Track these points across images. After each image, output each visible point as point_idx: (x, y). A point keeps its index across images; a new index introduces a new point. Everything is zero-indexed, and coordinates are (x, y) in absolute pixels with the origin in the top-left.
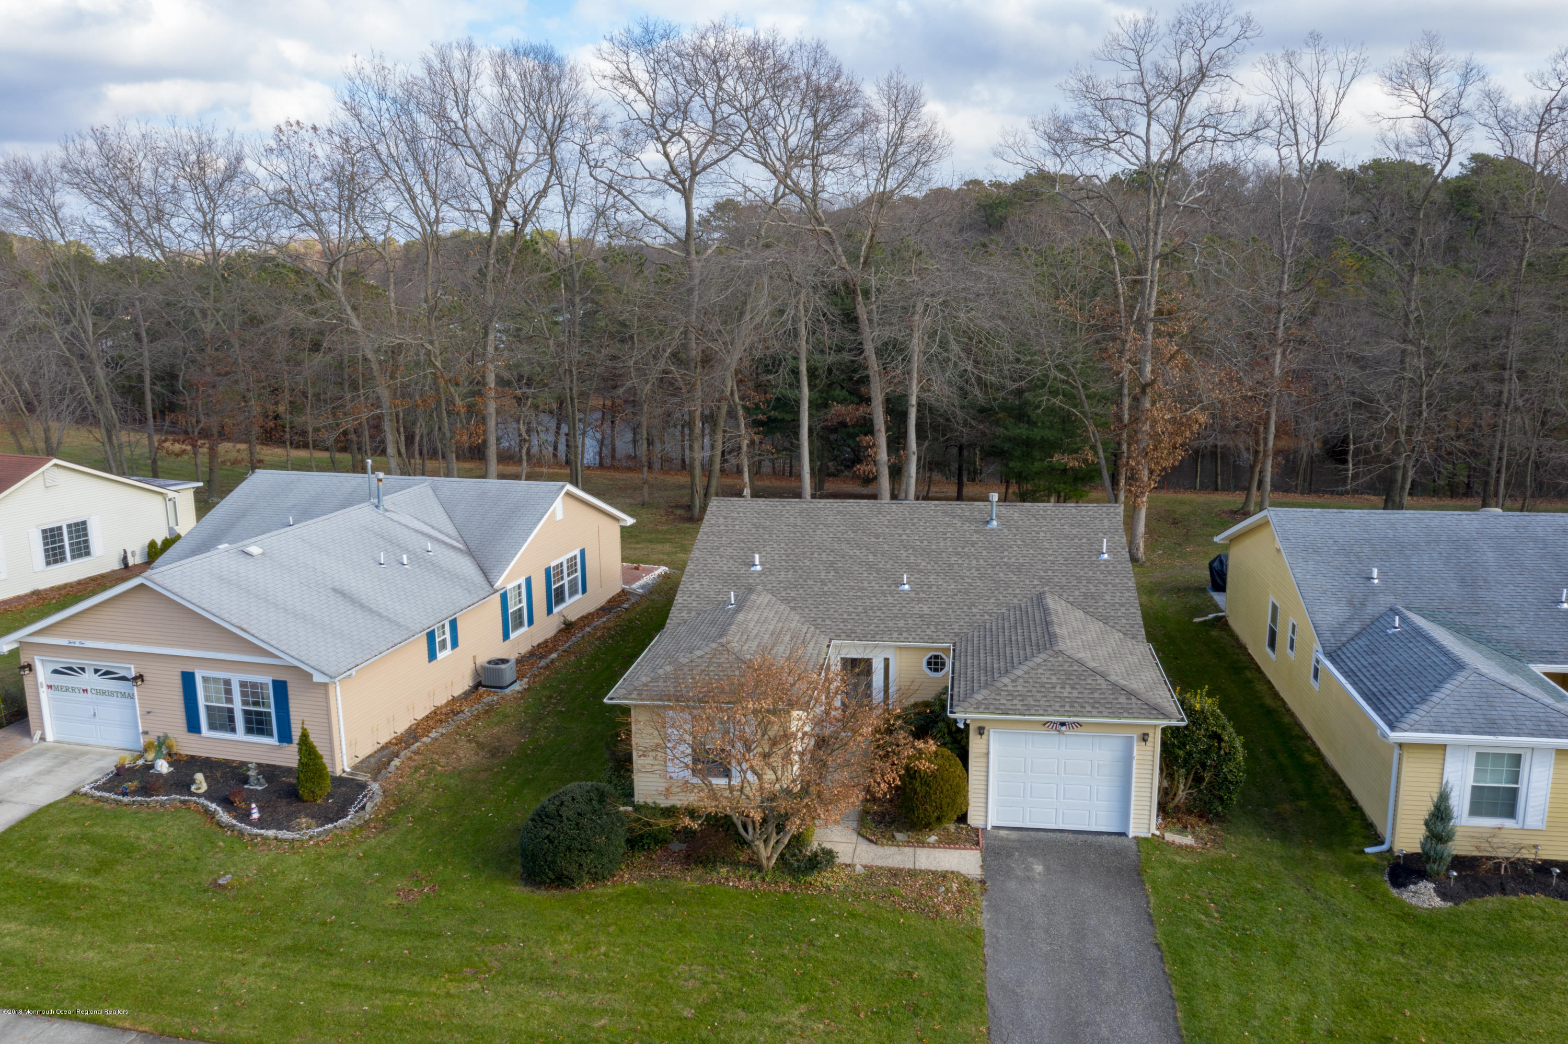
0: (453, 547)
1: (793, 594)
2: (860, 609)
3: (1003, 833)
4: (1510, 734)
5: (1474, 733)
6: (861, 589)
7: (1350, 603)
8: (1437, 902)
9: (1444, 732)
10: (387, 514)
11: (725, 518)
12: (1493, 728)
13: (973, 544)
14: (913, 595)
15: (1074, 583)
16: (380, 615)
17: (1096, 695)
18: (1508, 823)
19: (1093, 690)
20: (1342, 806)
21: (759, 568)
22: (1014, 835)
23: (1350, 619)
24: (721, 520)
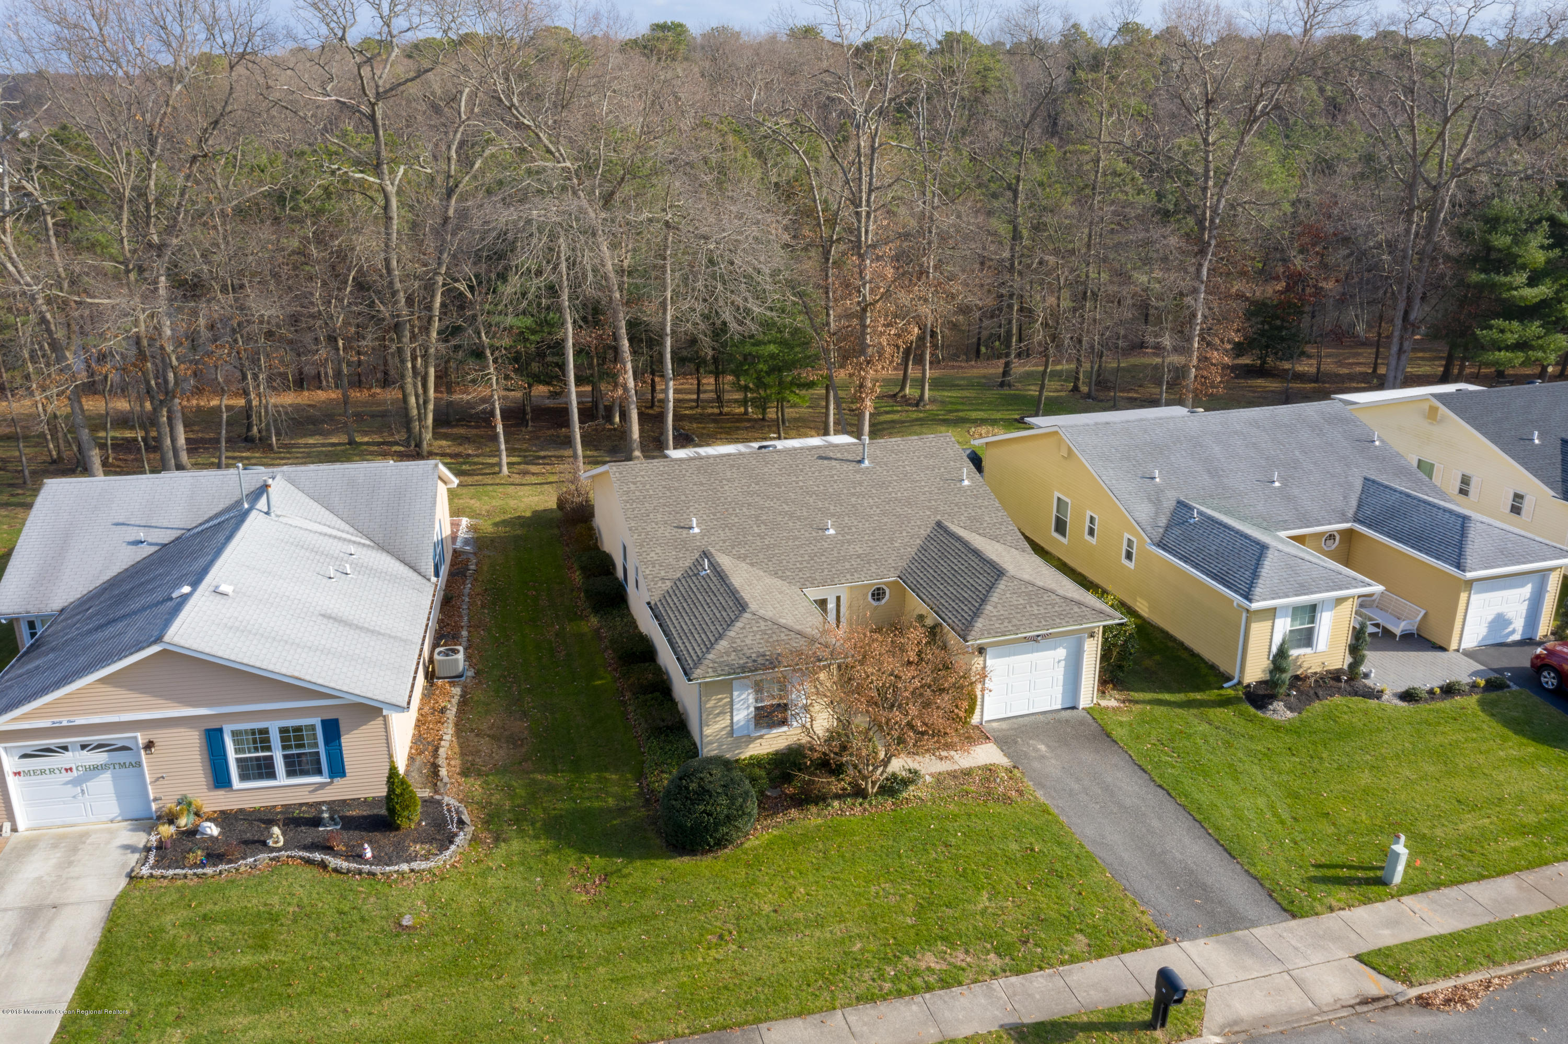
0: (364, 545)
1: (743, 551)
2: (806, 558)
3: (995, 725)
4: (1316, 592)
5: (1297, 595)
6: (796, 538)
7: (1150, 500)
8: (1289, 714)
9: (1280, 598)
10: (281, 519)
11: (634, 483)
12: (1303, 589)
13: (860, 484)
14: (840, 537)
15: (956, 509)
16: (379, 633)
17: (1057, 609)
18: (1308, 651)
19: (1053, 605)
20: (1185, 655)
21: (696, 530)
22: (1004, 725)
23: (1157, 514)
24: (633, 487)
